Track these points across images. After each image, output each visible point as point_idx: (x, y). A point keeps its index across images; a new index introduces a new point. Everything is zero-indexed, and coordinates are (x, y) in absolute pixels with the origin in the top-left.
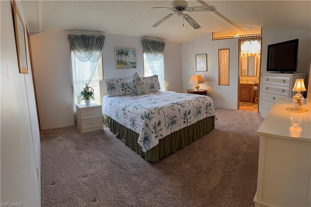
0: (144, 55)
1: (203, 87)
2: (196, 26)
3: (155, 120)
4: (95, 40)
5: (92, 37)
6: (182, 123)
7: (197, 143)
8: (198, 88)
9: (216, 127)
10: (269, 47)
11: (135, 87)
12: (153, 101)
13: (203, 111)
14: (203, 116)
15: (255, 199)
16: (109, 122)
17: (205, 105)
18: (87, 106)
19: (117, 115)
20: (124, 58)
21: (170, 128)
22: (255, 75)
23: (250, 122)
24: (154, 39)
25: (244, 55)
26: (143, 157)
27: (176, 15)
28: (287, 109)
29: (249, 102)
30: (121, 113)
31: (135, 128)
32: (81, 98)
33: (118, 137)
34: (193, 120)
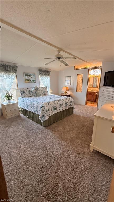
0: (40, 76)
1: (68, 93)
2: (67, 65)
3: (47, 108)
4: (12, 68)
5: (10, 66)
6: (59, 109)
7: (65, 119)
8: (66, 93)
9: (74, 113)
10: (106, 73)
11: (35, 92)
12: (45, 99)
13: (69, 105)
14: (68, 107)
15: (91, 144)
16: (23, 111)
17: (69, 102)
18: (9, 103)
19: (27, 107)
20: (29, 78)
21: (53, 111)
22: (97, 87)
23: (92, 112)
24: (45, 69)
25: (91, 76)
26: (42, 125)
27: (57, 60)
28: (111, 107)
29: (92, 101)
30: (30, 105)
31: (37, 112)
32: (4, 99)
33: (28, 118)
34: (64, 108)
